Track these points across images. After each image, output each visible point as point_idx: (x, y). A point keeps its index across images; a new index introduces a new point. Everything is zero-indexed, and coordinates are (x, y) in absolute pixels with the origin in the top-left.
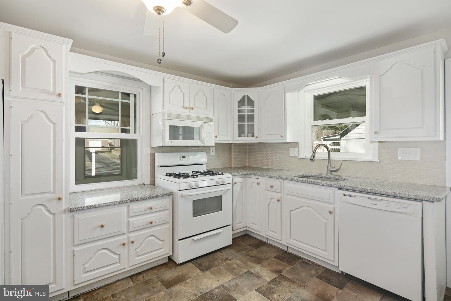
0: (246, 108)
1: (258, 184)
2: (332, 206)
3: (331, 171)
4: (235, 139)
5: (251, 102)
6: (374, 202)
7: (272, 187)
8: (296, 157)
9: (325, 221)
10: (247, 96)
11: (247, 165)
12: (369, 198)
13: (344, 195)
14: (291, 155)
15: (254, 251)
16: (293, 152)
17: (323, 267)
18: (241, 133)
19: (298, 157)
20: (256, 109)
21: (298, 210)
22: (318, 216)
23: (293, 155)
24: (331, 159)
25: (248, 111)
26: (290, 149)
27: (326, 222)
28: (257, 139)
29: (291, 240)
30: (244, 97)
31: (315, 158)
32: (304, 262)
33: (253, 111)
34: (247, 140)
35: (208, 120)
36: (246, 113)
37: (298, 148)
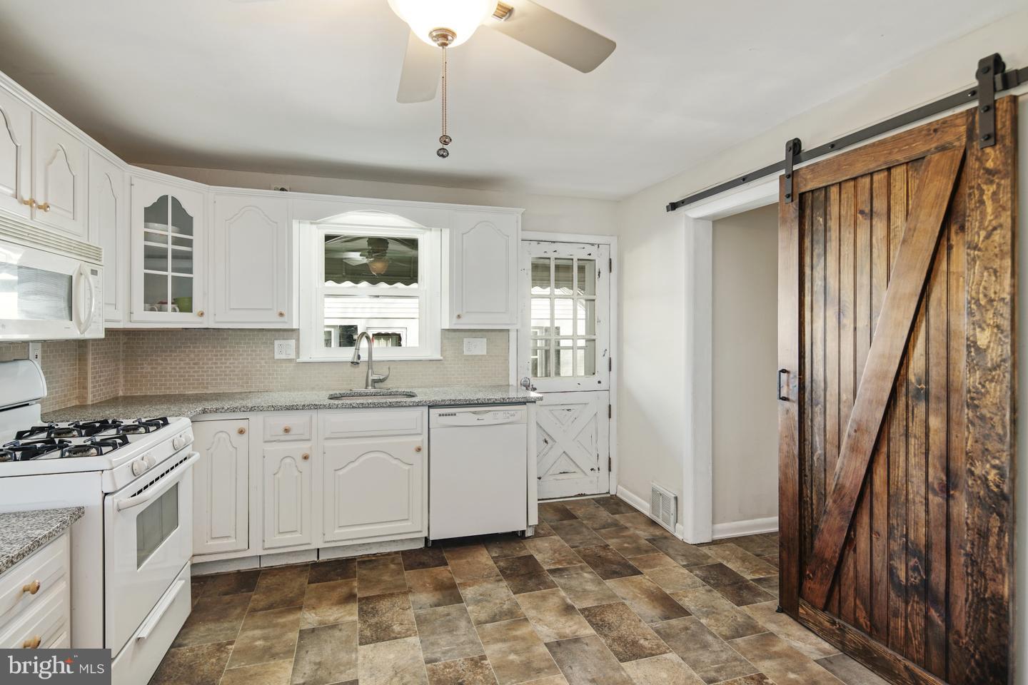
0: (168, 230)
1: (241, 432)
2: (419, 439)
3: (375, 381)
4: (135, 317)
5: (184, 222)
6: (480, 417)
7: (287, 431)
8: (290, 360)
9: (407, 467)
10: (172, 197)
11: (121, 394)
12: (474, 413)
13: (440, 415)
14: (277, 356)
15: (254, 597)
16: (283, 350)
17: (396, 553)
18: (154, 300)
19: (298, 360)
20: (197, 237)
21: (352, 465)
22: (395, 462)
23: (283, 357)
24: (374, 359)
25: (176, 241)
26: (277, 343)
27: (409, 470)
28: (200, 319)
29: (337, 531)
30: (163, 199)
31: (361, 359)
32: (364, 562)
33: (189, 243)
34: (170, 319)
35: (92, 254)
36: (170, 247)
37: (298, 340)
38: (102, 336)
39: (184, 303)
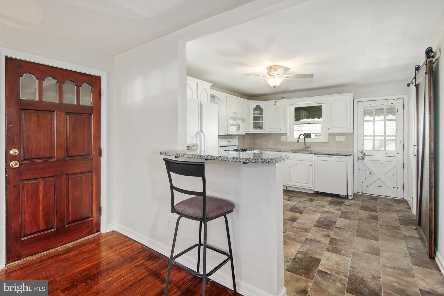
0: (258, 112)
2: (311, 162)
3: (306, 148)
4: (252, 131)
5: (261, 110)
9: (308, 170)
10: (258, 105)
11: (252, 147)
14: (282, 140)
16: (283, 138)
17: (306, 193)
18: (255, 127)
19: (286, 141)
20: (263, 113)
21: (293, 167)
22: (305, 168)
23: (284, 140)
25: (260, 114)
26: (282, 136)
28: (264, 131)
29: (290, 182)
34: (258, 131)
35: (243, 120)
36: (258, 116)
37: (287, 136)
38: (245, 134)
39: (261, 128)
